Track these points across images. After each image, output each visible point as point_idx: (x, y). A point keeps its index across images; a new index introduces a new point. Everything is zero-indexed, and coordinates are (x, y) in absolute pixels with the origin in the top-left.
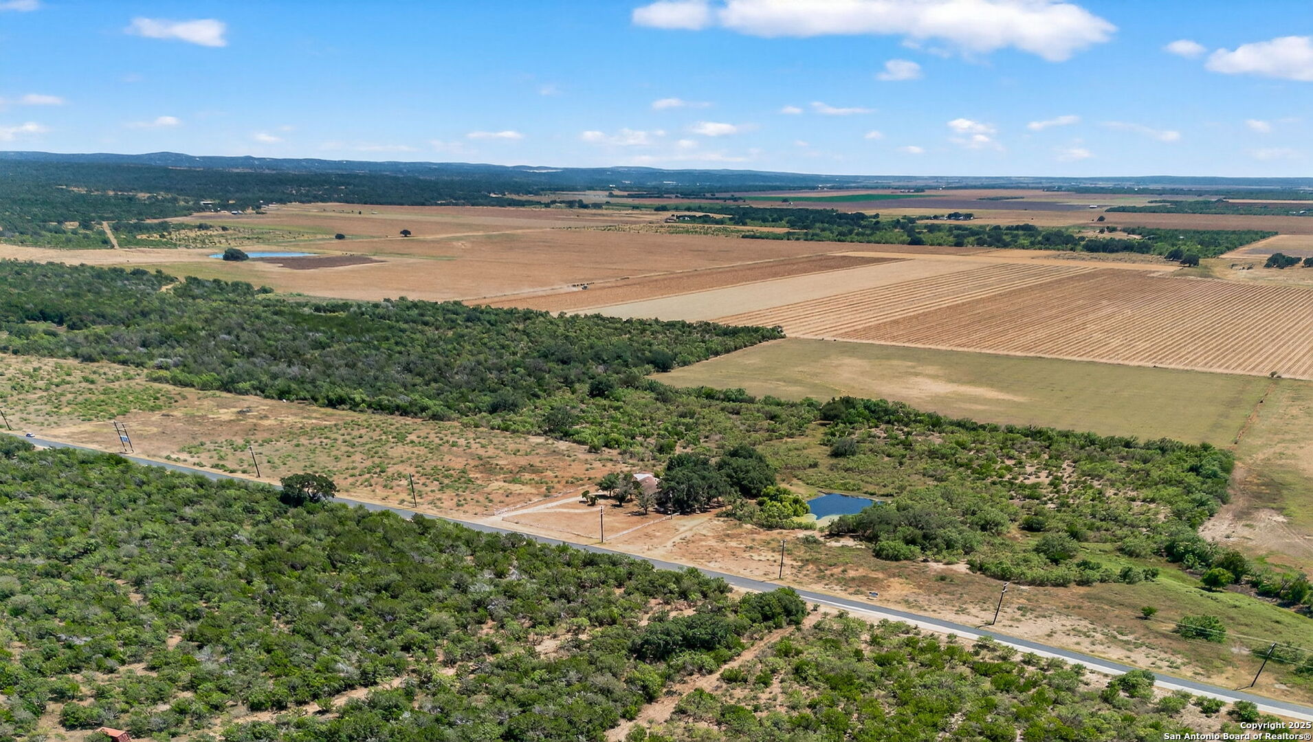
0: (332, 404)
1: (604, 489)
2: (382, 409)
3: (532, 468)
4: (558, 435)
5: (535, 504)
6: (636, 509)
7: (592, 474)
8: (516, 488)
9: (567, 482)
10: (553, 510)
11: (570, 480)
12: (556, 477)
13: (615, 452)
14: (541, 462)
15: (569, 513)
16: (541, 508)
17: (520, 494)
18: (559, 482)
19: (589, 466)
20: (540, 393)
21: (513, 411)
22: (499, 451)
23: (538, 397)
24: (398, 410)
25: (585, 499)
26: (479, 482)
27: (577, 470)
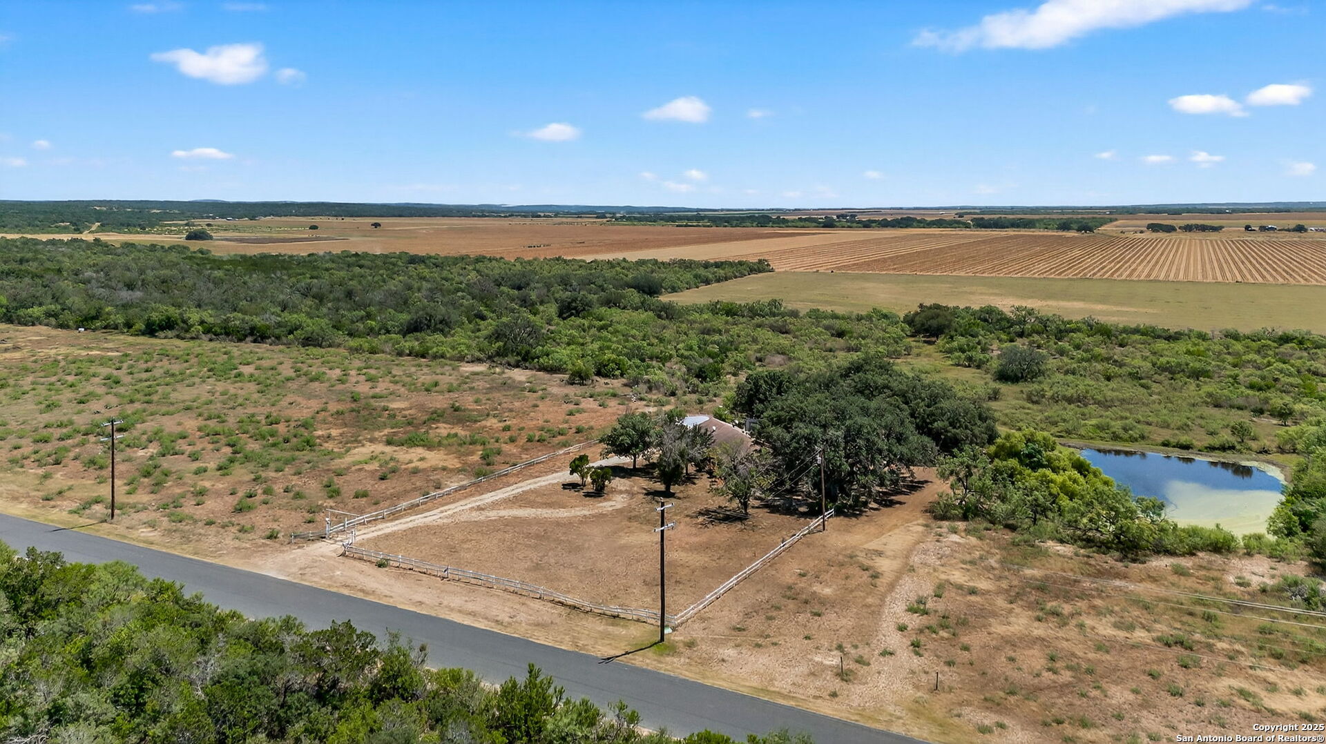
0: (151, 330)
1: (622, 450)
2: (227, 334)
3: (456, 414)
4: (512, 359)
5: (452, 497)
6: (715, 502)
7: (581, 420)
8: (412, 456)
9: (530, 440)
10: (493, 515)
11: (537, 434)
12: (507, 429)
13: (616, 384)
14: (477, 402)
15: (538, 521)
16: (462, 509)
17: (415, 471)
18: (512, 440)
19: (572, 407)
20: (485, 313)
21: (442, 331)
22: (398, 387)
23: (483, 318)
24: (252, 334)
25: (576, 478)
26: (329, 446)
27: (551, 414)
